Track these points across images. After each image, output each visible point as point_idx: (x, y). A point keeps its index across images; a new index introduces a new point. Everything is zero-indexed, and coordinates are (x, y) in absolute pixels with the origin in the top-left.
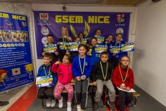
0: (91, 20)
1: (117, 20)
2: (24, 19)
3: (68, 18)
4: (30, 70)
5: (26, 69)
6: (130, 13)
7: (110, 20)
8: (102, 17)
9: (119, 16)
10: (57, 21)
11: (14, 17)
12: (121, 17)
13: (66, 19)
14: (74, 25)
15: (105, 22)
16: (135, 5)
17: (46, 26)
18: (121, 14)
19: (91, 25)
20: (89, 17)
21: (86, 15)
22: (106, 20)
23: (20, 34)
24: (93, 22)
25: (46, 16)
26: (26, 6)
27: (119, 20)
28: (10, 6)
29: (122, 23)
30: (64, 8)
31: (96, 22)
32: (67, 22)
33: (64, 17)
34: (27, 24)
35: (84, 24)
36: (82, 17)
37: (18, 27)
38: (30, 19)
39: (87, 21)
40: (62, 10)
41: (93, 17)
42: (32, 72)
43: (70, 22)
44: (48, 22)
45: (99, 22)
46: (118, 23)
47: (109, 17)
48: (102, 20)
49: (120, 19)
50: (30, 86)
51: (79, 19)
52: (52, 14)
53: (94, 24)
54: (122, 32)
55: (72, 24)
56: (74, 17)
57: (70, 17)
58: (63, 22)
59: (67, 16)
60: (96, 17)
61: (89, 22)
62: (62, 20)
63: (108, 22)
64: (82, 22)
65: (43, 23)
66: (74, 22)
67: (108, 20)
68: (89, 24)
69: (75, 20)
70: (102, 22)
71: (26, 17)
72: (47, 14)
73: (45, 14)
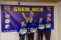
0: (34, 9)
3: (21, 9)
7: (44, 10)
8: (40, 8)
9: (48, 8)
10: (15, 10)
12: (49, 8)
13: (20, 9)
14: (24, 12)
16: (56, 2)
17: (8, 13)
20: (33, 8)
21: (31, 7)
22: (42, 10)
24: (35, 11)
25: (8, 8)
27: (48, 10)
29: (50, 11)
30: (19, 3)
31: (36, 11)
32: (21, 11)
39: (32, 10)
41: (35, 8)
43: (23, 11)
44: (9, 11)
45: (38, 11)
46: (48, 11)
47: (43, 8)
51: (27, 9)
52: (12, 7)
54: (50, 15)
56: (24, 8)
57: (22, 8)
58: (18, 11)
59: (21, 8)
60: (36, 8)
61: (33, 11)
62: (18, 10)
63: (43, 11)
64: (29, 11)
65: (6, 11)
66: (24, 11)
67: (43, 10)
68: (33, 12)
69: (25, 10)
70: (40, 11)
72: (9, 6)
73: (8, 6)
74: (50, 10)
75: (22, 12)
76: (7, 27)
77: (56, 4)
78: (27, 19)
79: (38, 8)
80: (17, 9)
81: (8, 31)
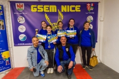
1: (87, 8)
3: (43, 8)
4: (7, 57)
5: (3, 56)
6: (98, 3)
8: (74, 6)
9: (89, 5)
10: (32, 11)
12: (91, 6)
15: (77, 11)
17: (22, 15)
18: (90, 3)
19: (64, 13)
20: (62, 6)
21: (59, 5)
22: (77, 9)
24: (65, 11)
25: (22, 6)
27: (88, 9)
29: (91, 11)
31: (68, 11)
32: (42, 11)
33: (39, 6)
34: (3, 13)
36: (55, 7)
38: (7, 9)
39: (60, 10)
41: (66, 6)
42: (9, 58)
43: (45, 11)
44: (23, 11)
45: (71, 11)
46: (88, 12)
47: (80, 6)
48: (74, 9)
49: (90, 8)
50: (7, 73)
51: (53, 9)
52: (28, 5)
53: (67, 13)
54: (92, 19)
55: (47, 13)
56: (48, 6)
57: (45, 6)
58: (38, 11)
59: (42, 6)
60: (68, 6)
61: (62, 11)
62: (38, 9)
63: (80, 11)
64: (56, 11)
65: (19, 12)
66: (48, 11)
67: (79, 8)
68: (62, 13)
69: (49, 9)
70: (74, 11)
71: (2, 6)
72: (23, 4)
73: (21, 4)
74: (92, 9)
75: (43, 13)
76: (22, 37)
78: (53, 25)
79: (71, 6)
80: (37, 7)
81: (24, 44)
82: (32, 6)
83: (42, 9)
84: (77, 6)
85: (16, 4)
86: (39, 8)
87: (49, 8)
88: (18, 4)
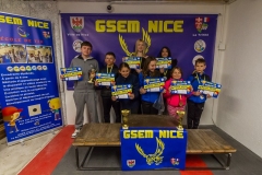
0: (153, 26)
1: (195, 26)
2: (45, 26)
3: (116, 25)
4: (56, 108)
5: (51, 106)
6: (216, 16)
7: (184, 26)
8: (171, 22)
9: (199, 19)
10: (98, 30)
11: (31, 23)
12: (203, 21)
13: (112, 26)
14: (124, 35)
15: (176, 30)
16: (226, 1)
17: (80, 38)
18: (202, 16)
19: (152, 35)
20: (150, 22)
21: (144, 19)
22: (178, 27)
23: (41, 50)
24: (155, 31)
25: (81, 22)
26: (49, 5)
27: (198, 27)
28: (24, 6)
29: (203, 32)
30: (109, 8)
31: (161, 31)
32: (114, 30)
33: (109, 22)
34: (51, 34)
35: (141, 34)
36: (137, 23)
37: (36, 39)
38: (56, 27)
39: (146, 29)
40: (105, 11)
41: (156, 22)
42: (60, 110)
43: (119, 30)
44: (83, 31)
45: (166, 30)
46: (197, 33)
47: (182, 22)
48: (170, 26)
49: (201, 26)
50: (57, 132)
51: (134, 26)
52: (91, 19)
53: (158, 34)
54: (204, 46)
55: (122, 34)
56: (125, 22)
57: (119, 22)
59: (114, 22)
60: (161, 22)
61: (150, 31)
62: (107, 28)
63: (181, 31)
64: (138, 31)
65: (76, 33)
66: (125, 31)
67: (180, 26)
68: (149, 33)
69: (126, 28)
70: (171, 31)
71: (49, 23)
72: (83, 18)
73: (79, 18)
74: (205, 28)
75: (117, 33)
77: (228, 6)
79: (167, 22)
80: (105, 24)
82: (98, 22)
83: (114, 27)
84: (177, 22)
85: (71, 18)
86: (108, 26)
87: (126, 25)
88: (75, 18)
